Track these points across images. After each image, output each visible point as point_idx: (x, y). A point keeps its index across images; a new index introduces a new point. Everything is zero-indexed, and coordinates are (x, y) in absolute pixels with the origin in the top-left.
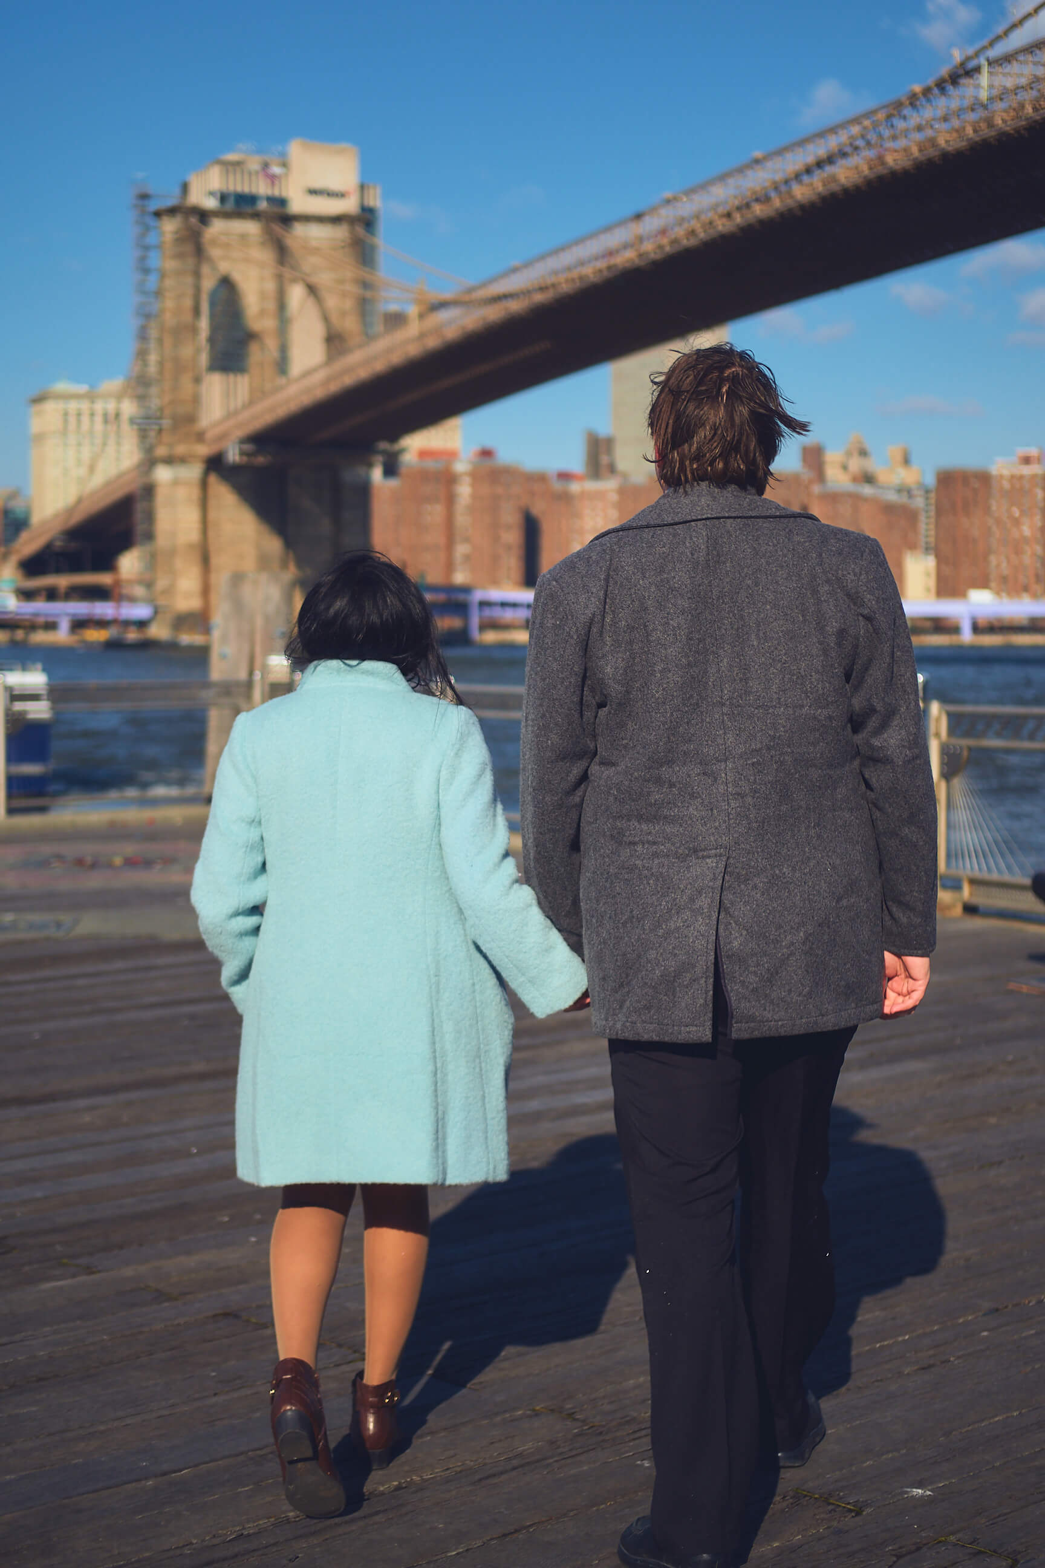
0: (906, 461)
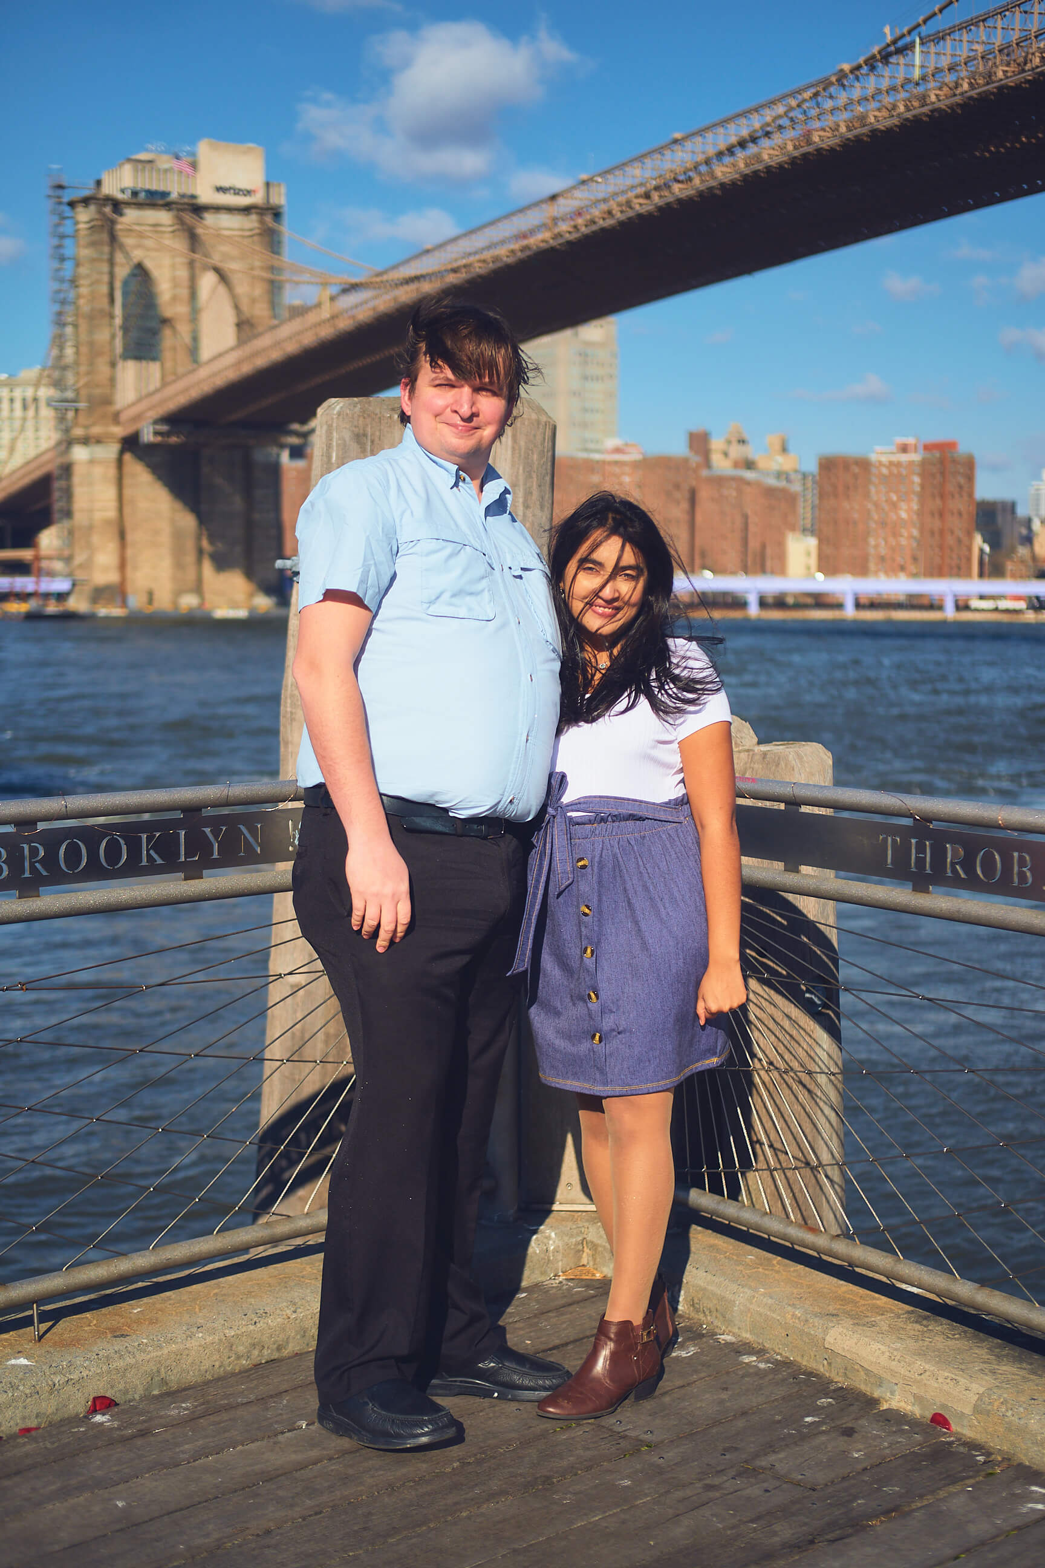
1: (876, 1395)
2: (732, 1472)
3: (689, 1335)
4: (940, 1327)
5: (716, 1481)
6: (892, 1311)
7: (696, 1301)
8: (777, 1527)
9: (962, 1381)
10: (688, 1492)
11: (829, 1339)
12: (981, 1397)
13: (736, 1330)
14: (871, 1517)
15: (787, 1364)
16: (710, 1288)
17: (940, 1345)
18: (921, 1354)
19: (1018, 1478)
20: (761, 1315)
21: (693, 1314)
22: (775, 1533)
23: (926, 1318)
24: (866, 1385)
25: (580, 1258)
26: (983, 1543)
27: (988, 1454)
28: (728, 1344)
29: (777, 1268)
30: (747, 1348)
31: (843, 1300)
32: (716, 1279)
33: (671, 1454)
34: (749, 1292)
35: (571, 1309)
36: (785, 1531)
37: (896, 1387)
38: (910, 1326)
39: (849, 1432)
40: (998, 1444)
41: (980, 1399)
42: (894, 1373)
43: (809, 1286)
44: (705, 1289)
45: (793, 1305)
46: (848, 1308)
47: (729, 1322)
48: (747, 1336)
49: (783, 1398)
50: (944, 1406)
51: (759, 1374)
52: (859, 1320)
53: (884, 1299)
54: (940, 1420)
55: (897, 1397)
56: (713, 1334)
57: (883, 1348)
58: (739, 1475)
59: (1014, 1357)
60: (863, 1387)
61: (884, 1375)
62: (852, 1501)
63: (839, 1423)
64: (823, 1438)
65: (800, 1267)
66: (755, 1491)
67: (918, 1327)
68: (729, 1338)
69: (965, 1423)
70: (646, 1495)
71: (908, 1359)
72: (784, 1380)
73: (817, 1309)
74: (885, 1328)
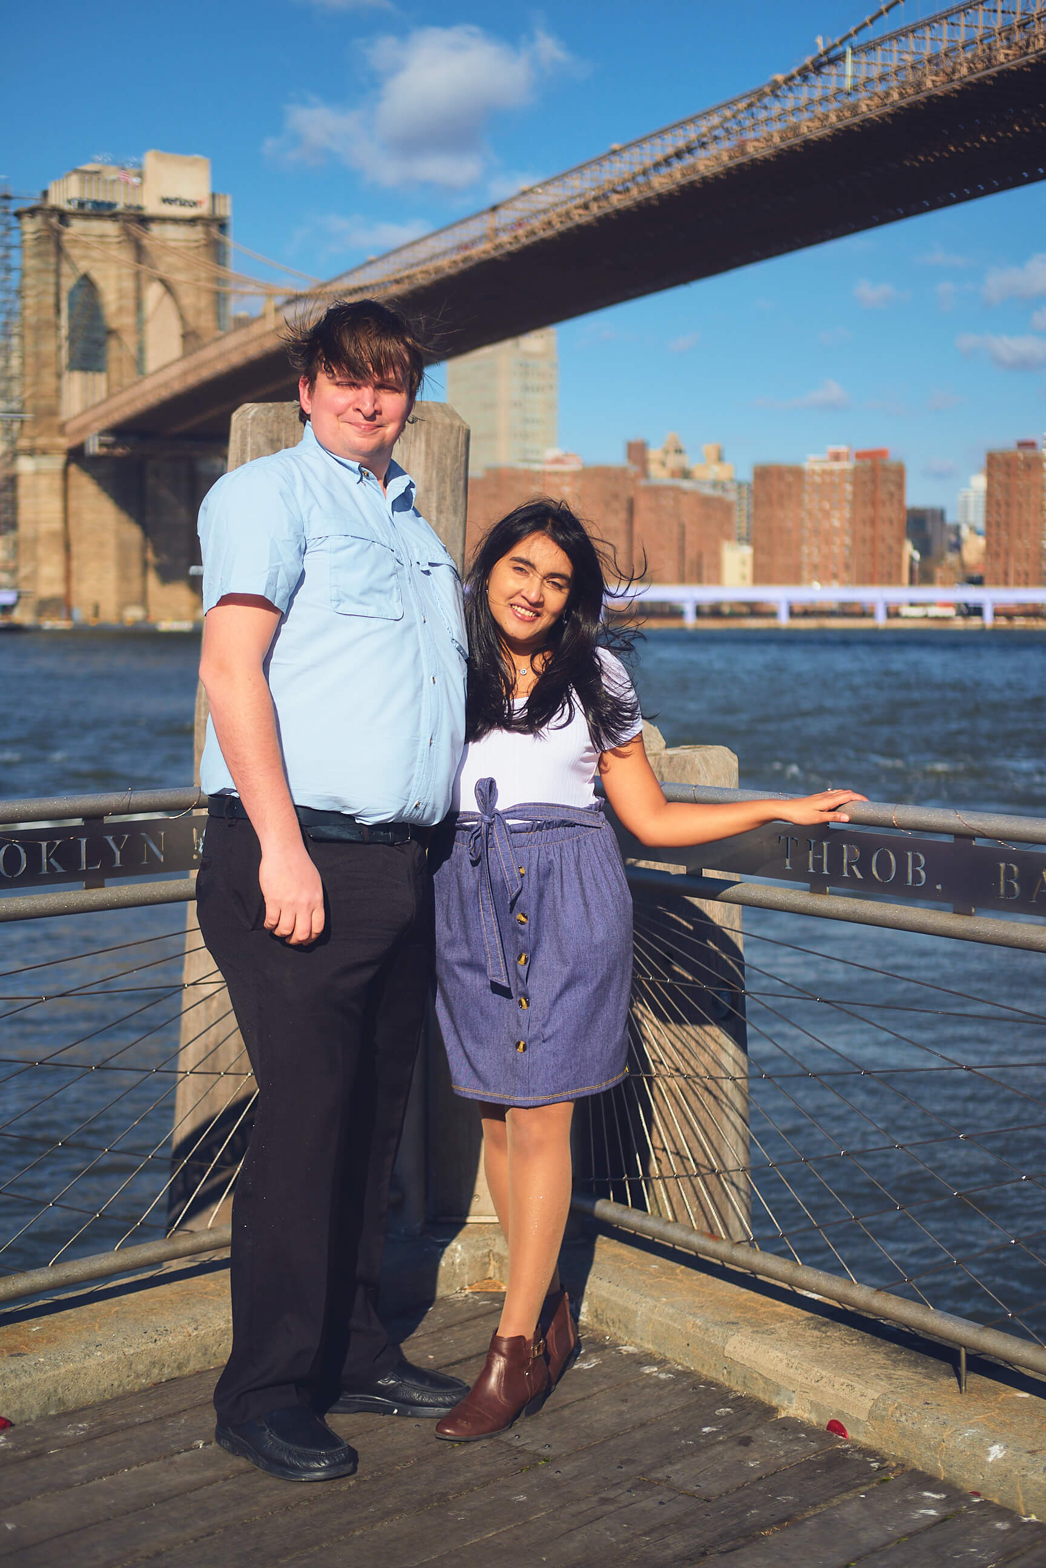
0: (720, 459)
1: (774, 1403)
2: (628, 1485)
3: (592, 1346)
4: (839, 1334)
5: (611, 1494)
6: (791, 1317)
7: (599, 1312)
8: (670, 1540)
9: (858, 1387)
10: (583, 1506)
11: (729, 1348)
12: (876, 1402)
13: (638, 1341)
14: (763, 1528)
15: (687, 1374)
16: (613, 1298)
17: (837, 1352)
18: (818, 1360)
19: (910, 1484)
20: (662, 1324)
21: (597, 1326)
22: (667, 1546)
23: (825, 1324)
24: (764, 1393)
25: (487, 1270)
26: (873, 1551)
27: (883, 1460)
28: (630, 1355)
29: (680, 1277)
30: (647, 1359)
31: (743, 1307)
32: (619, 1289)
33: (568, 1468)
34: (651, 1302)
35: (474, 1323)
36: (677, 1544)
37: (793, 1395)
38: (808, 1333)
39: (746, 1442)
40: (893, 1450)
41: (875, 1405)
42: (791, 1380)
43: (711, 1295)
44: (608, 1300)
45: (695, 1315)
46: (748, 1316)
47: (631, 1333)
48: (649, 1347)
49: (682, 1409)
50: (840, 1413)
51: (660, 1384)
52: (759, 1327)
53: (785, 1306)
54: (836, 1427)
55: (795, 1405)
56: (615, 1345)
57: (780, 1355)
58: (635, 1487)
59: (910, 1361)
60: (762, 1396)
61: (782, 1383)
62: (746, 1512)
63: (735, 1432)
64: (720, 1448)
65: (703, 1276)
66: (649, 1504)
67: (816, 1333)
68: (631, 1349)
69: (861, 1429)
70: (542, 1510)
71: (805, 1365)
72: (684, 1390)
73: (717, 1318)
74: (784, 1335)
